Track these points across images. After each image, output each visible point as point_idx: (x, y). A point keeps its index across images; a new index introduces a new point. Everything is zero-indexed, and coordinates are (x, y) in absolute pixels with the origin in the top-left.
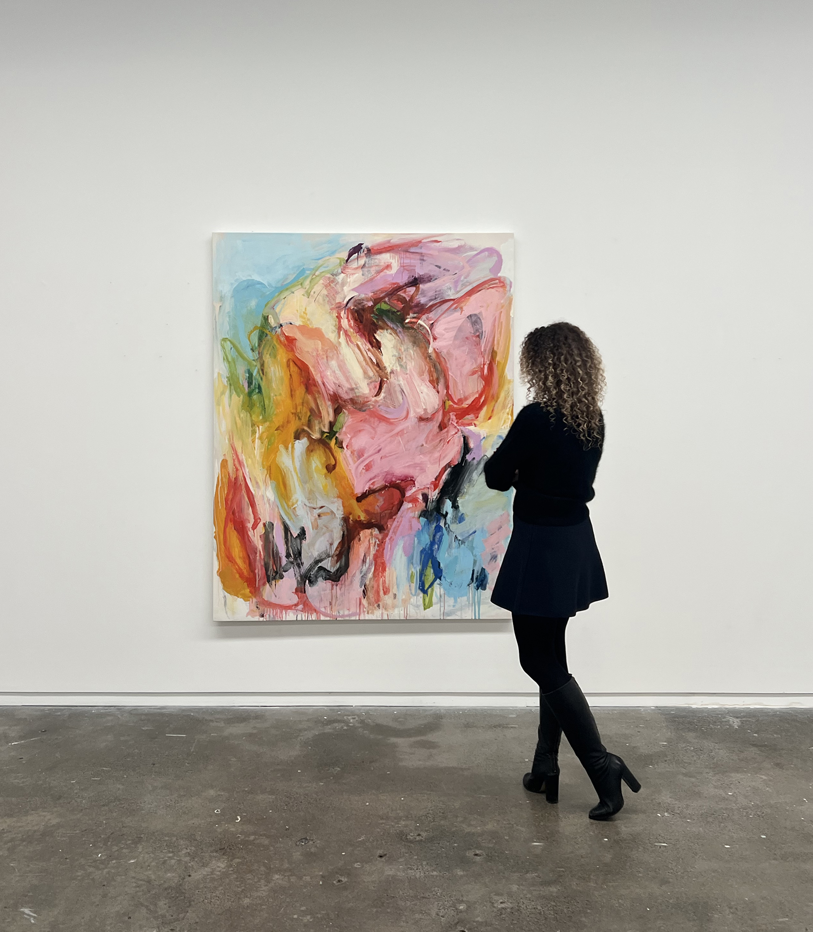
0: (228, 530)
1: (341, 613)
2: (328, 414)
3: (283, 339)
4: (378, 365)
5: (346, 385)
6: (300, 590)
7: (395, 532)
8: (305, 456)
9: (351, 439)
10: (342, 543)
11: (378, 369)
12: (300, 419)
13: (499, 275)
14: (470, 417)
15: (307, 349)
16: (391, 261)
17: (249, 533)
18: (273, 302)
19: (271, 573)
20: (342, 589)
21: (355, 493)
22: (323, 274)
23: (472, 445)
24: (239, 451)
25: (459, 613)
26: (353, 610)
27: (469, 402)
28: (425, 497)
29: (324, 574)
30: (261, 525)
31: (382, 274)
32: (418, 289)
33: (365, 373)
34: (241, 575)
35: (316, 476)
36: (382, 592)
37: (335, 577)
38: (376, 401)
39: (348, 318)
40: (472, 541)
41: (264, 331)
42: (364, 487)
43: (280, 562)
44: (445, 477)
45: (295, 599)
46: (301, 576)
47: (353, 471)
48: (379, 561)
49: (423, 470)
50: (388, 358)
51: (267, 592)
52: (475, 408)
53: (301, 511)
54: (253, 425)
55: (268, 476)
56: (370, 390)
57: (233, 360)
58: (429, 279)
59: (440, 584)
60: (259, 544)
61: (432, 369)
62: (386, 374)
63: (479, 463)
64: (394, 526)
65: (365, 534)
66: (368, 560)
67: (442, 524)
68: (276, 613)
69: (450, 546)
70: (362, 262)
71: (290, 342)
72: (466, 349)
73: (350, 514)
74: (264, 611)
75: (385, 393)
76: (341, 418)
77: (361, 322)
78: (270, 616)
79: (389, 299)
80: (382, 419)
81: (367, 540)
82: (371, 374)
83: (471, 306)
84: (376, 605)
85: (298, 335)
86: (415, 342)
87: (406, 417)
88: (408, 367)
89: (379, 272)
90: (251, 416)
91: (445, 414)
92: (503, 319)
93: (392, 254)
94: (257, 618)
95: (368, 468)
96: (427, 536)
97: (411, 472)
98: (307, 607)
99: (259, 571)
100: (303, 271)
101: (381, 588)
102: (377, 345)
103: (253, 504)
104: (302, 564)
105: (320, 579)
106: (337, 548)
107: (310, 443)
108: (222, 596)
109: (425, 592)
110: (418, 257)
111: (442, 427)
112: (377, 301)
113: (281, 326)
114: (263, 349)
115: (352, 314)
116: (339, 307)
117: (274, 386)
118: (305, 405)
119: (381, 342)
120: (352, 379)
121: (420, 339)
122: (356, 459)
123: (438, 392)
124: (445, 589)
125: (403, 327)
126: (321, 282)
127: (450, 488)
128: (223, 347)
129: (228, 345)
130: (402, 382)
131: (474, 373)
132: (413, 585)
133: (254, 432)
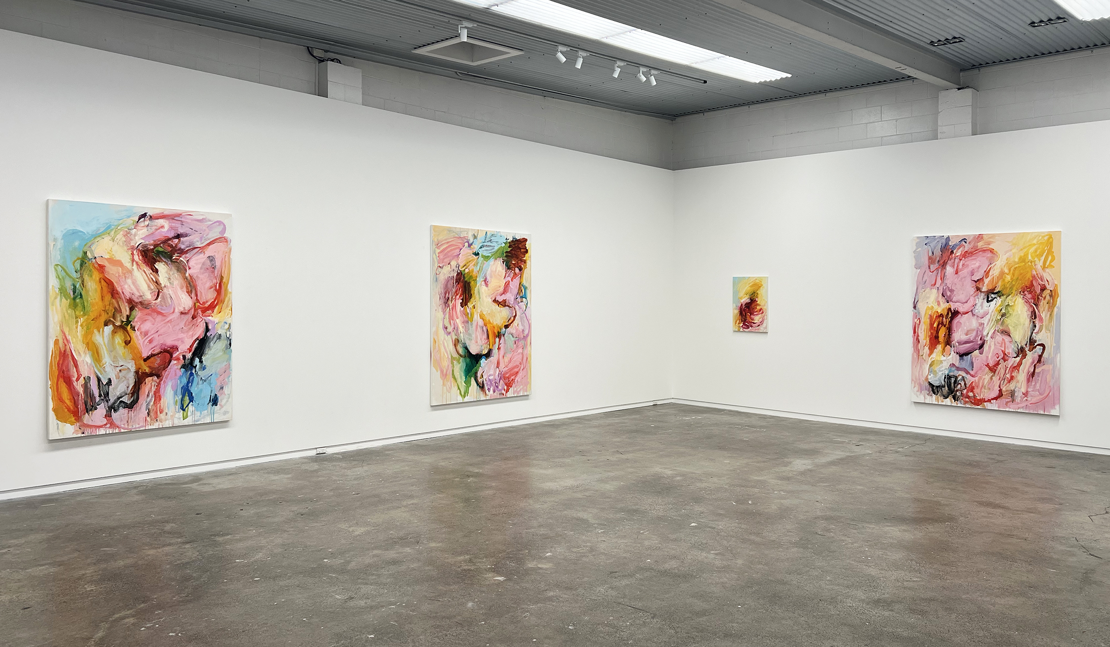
0: (59, 383)
1: (134, 427)
2: (126, 310)
3: (96, 266)
4: (156, 282)
5: (137, 294)
6: (108, 416)
7: (166, 378)
8: (111, 336)
9: (140, 325)
10: (135, 386)
11: (156, 285)
12: (108, 314)
13: (224, 235)
14: (210, 312)
15: (112, 272)
16: (164, 223)
17: (74, 383)
18: (90, 244)
19: (89, 407)
20: (135, 412)
21: (143, 356)
22: (122, 229)
23: (210, 327)
24: (67, 334)
25: (203, 420)
26: (141, 424)
27: (209, 303)
28: (184, 357)
29: (123, 405)
30: (82, 378)
31: (159, 231)
32: (180, 240)
33: (149, 286)
34: (69, 410)
35: (118, 347)
36: (159, 412)
37: (130, 406)
38: (155, 303)
39: (138, 255)
40: (210, 380)
41: (84, 261)
42: (148, 353)
43: (95, 400)
44: (195, 345)
45: (105, 421)
46: (109, 407)
47: (141, 344)
48: (157, 395)
49: (183, 342)
50: (163, 278)
51: (86, 419)
52: (212, 307)
53: (108, 369)
54: (76, 318)
55: (87, 348)
56: (152, 296)
57: (63, 277)
58: (186, 235)
59: (192, 405)
60: (81, 390)
61: (188, 285)
62: (162, 287)
63: (214, 337)
64: (166, 374)
65: (148, 380)
66: (150, 395)
67: (194, 372)
68: (93, 431)
69: (198, 384)
70: (147, 223)
71: (101, 268)
72: (207, 274)
73: (140, 369)
74: (84, 430)
75: (160, 298)
76: (134, 312)
77: (146, 257)
78: (88, 432)
79: (163, 245)
80: (159, 313)
81: (150, 384)
82: (152, 287)
83: (209, 251)
84: (155, 420)
85: (106, 264)
86: (178, 270)
87: (173, 312)
88: (174, 284)
89: (157, 230)
90: (75, 312)
91: (195, 310)
92: (227, 259)
93: (165, 220)
94: (80, 435)
95: (151, 341)
96: (185, 379)
97: (176, 343)
98: (112, 425)
99: (81, 406)
100: (109, 227)
101: (158, 410)
102: (156, 271)
103: (76, 366)
104: (109, 400)
105: (121, 408)
106: (132, 389)
107: (114, 328)
108: (55, 424)
109: (184, 410)
110: (180, 222)
111: (194, 317)
112: (156, 246)
113: (95, 258)
114: (84, 271)
115: (141, 253)
116: (132, 248)
117: (90, 293)
118: (111, 305)
119: (159, 270)
120: (141, 290)
121: (182, 269)
122: (143, 337)
123: (192, 298)
124: (195, 408)
125: (171, 261)
126: (122, 233)
127: (198, 352)
128: (56, 270)
129: (59, 268)
130: (171, 292)
131: (211, 288)
132: (177, 407)
133: (77, 322)
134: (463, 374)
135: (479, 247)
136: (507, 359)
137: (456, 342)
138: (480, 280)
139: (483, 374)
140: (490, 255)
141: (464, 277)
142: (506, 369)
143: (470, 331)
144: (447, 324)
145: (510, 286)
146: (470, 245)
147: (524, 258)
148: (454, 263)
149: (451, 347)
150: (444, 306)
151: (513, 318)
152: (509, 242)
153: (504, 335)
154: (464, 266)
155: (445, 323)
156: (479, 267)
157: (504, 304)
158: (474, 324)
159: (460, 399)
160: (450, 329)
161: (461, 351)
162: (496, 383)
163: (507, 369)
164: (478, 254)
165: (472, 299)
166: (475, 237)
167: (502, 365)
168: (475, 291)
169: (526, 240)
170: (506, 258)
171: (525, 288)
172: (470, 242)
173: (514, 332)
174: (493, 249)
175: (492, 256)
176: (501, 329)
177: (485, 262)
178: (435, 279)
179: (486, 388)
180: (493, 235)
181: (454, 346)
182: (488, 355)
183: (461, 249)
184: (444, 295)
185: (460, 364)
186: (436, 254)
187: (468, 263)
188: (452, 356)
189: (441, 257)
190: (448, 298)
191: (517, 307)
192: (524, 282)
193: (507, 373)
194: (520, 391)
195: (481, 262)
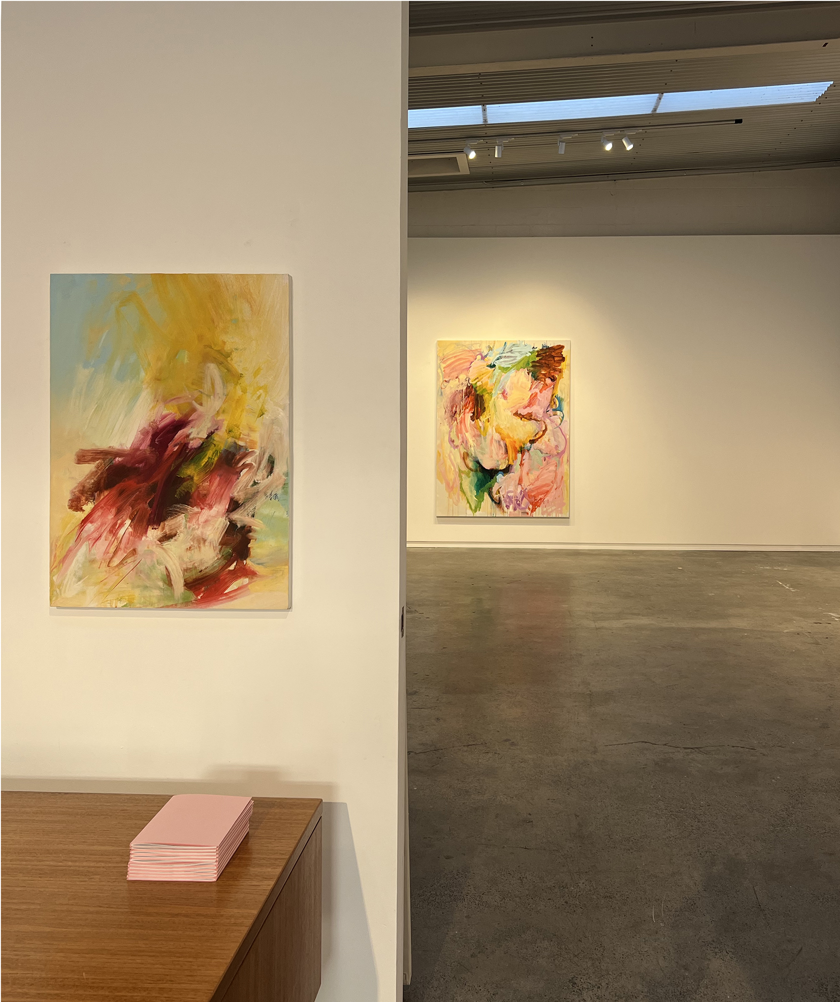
134: (473, 488)
135: (496, 358)
136: (532, 477)
137: (465, 456)
138: (496, 394)
139: (500, 490)
140: (510, 366)
141: (476, 391)
142: (532, 487)
143: (483, 444)
144: (454, 437)
145: (539, 398)
146: (483, 358)
147: (560, 368)
148: (462, 377)
149: (459, 460)
150: (450, 420)
151: (542, 433)
152: (538, 351)
153: (528, 451)
154: (476, 379)
155: (451, 436)
156: (495, 379)
157: (529, 417)
158: (489, 438)
159: (470, 513)
160: (457, 442)
161: (471, 465)
162: (517, 500)
164: (494, 366)
165: (485, 413)
166: (490, 349)
167: (526, 483)
168: (489, 404)
169: (562, 347)
170: (532, 369)
171: (560, 400)
172: (484, 354)
173: (543, 447)
174: (515, 359)
175: (514, 366)
176: (524, 444)
177: (503, 374)
178: (440, 394)
179: (504, 504)
180: (514, 345)
181: (462, 460)
182: (507, 470)
183: (472, 363)
184: (449, 408)
185: (470, 478)
186: (441, 369)
187: (480, 376)
188: (459, 470)
189: (448, 371)
190: (456, 412)
191: (548, 421)
192: (558, 393)
193: (533, 491)
194: (552, 511)
195: (497, 374)
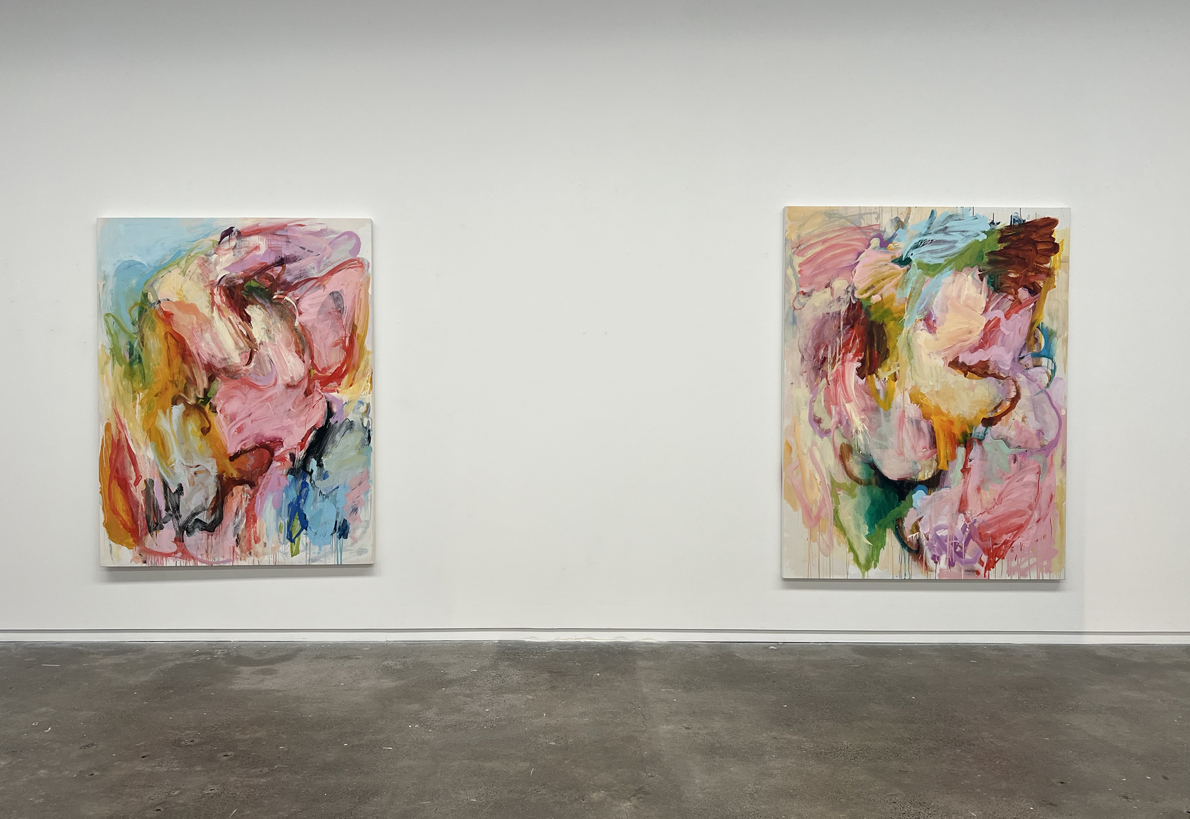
0: (112, 486)
1: (217, 560)
2: (202, 381)
3: (161, 314)
4: (248, 337)
5: (220, 356)
6: (179, 540)
7: (265, 488)
8: (181, 420)
9: (224, 404)
10: (216, 498)
11: (248, 340)
12: (177, 386)
13: (358, 256)
14: (334, 384)
15: (184, 323)
16: (260, 242)
17: (132, 488)
18: (152, 281)
19: (152, 525)
20: (218, 537)
21: (229, 452)
22: (198, 255)
23: (335, 410)
24: (121, 415)
25: (323, 559)
26: (227, 557)
27: (332, 370)
28: (293, 457)
29: (200, 526)
30: (142, 482)
31: (251, 255)
32: (284, 268)
33: (236, 344)
34: (125, 526)
35: (191, 437)
36: (253, 541)
37: (211, 528)
38: (247, 370)
39: (220, 294)
40: (335, 496)
41: (144, 307)
42: (236, 448)
43: (160, 515)
44: (310, 439)
45: (174, 548)
46: (179, 527)
47: (226, 434)
48: (251, 513)
49: (290, 432)
50: (258, 331)
51: (149, 541)
52: (338, 376)
53: (178, 469)
54: (134, 392)
55: (148, 438)
56: (241, 360)
57: (116, 333)
58: (294, 259)
59: (306, 534)
60: (141, 499)
61: (298, 341)
62: (256, 345)
63: (341, 426)
64: (263, 482)
65: (237, 490)
66: (240, 513)
67: (308, 481)
68: (158, 560)
69: (315, 500)
70: (233, 243)
71: (168, 317)
72: (329, 322)
73: (224, 472)
74: (146, 558)
75: (255, 362)
76: (215, 385)
77: (233, 298)
78: (152, 562)
79: (258, 277)
80: (253, 386)
81: (239, 496)
82: (242, 345)
83: (333, 284)
84: (248, 553)
85: (175, 311)
86: (282, 317)
87: (275, 384)
88: (276, 339)
89: (248, 253)
90: (132, 383)
91: (310, 382)
92: (362, 296)
93: (260, 237)
94: (140, 564)
95: (240, 430)
96: (294, 492)
97: (279, 434)
98: (186, 554)
99: (141, 522)
100: (179, 253)
101: (253, 537)
102: (247, 319)
103: (134, 463)
104: (180, 516)
105: (197, 530)
106: (212, 502)
107: (186, 408)
108: (108, 544)
109: (292, 541)
110: (284, 239)
111: (308, 393)
112: (247, 279)
113: (159, 302)
114: (143, 322)
115: (224, 291)
116: (212, 285)
117: (153, 356)
118: (181, 373)
119: (252, 316)
120: (225, 350)
121: (287, 314)
122: (228, 423)
123: (304, 362)
124: (310, 539)
125: (271, 302)
126: (196, 261)
127: (316, 449)
128: (106, 321)
129: (111, 320)
130: (271, 353)
131: (336, 344)
132: (282, 535)
133: (135, 399)
134: (862, 520)
135: (912, 244)
136: (988, 496)
137: (845, 453)
138: (912, 319)
139: (919, 524)
140: (942, 261)
141: (868, 313)
142: (986, 517)
143: (884, 429)
144: (820, 412)
145: (1002, 328)
146: (884, 244)
147: (1048, 265)
148: (840, 284)
149: (831, 461)
150: (813, 376)
151: (1008, 403)
152: (1001, 231)
153: (980, 441)
154: (869, 289)
155: (815, 409)
156: (909, 290)
157: (982, 370)
158: (895, 414)
159: (855, 572)
160: (828, 423)
161: (857, 470)
162: (956, 545)
163: (990, 516)
164: (908, 261)
165: (888, 361)
166: (900, 224)
167: (974, 510)
168: (899, 343)
169: (1052, 223)
170: (989, 268)
171: (1050, 335)
172: (886, 237)
173: (1012, 433)
174: (953, 247)
175: (950, 262)
176: (971, 427)
177: (927, 278)
178: (791, 319)
179: (928, 554)
180: (951, 216)
181: (838, 460)
182: (934, 483)
183: (859, 254)
184: (811, 351)
185: (857, 499)
186: (792, 267)
187: (878, 282)
188: (833, 482)
189: (808, 272)
190: (825, 359)
191: (1022, 379)
192: (1045, 320)
193: (989, 526)
194: (1030, 567)
195: (914, 278)
